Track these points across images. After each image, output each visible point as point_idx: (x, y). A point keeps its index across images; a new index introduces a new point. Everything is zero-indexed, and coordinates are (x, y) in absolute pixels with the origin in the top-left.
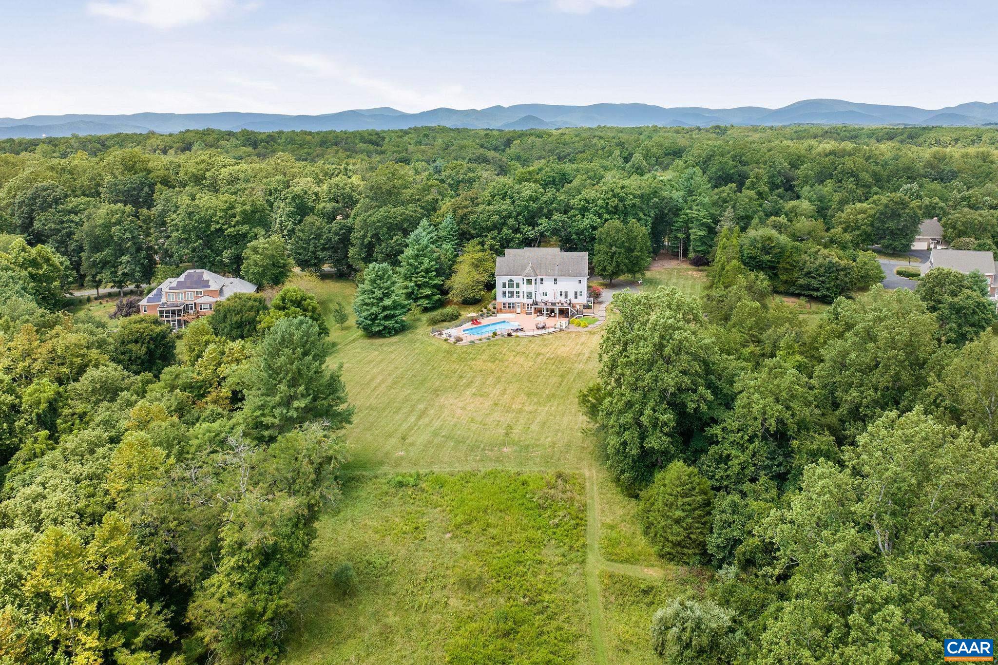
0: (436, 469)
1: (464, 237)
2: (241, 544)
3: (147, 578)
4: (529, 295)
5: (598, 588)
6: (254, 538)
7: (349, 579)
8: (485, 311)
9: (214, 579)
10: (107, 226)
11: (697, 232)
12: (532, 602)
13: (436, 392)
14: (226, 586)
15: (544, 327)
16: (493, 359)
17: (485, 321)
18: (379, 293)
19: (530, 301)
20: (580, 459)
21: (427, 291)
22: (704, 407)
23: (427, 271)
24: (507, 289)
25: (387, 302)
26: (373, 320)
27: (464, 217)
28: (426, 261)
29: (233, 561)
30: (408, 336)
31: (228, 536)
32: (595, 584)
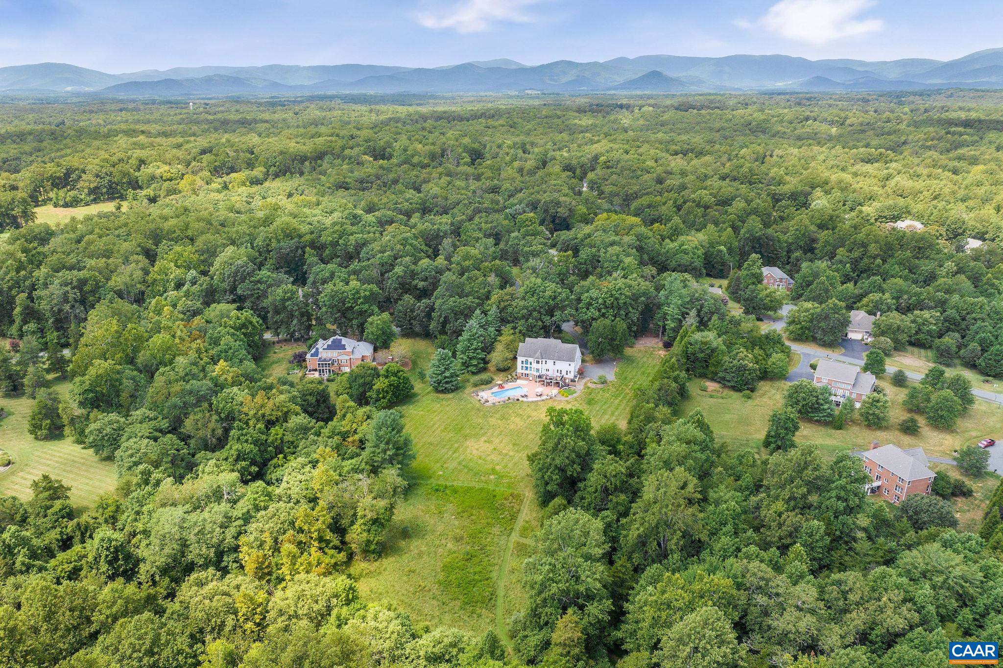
0: (455, 484)
1: (504, 321)
2: (365, 516)
3: (331, 524)
4: (538, 370)
5: (512, 547)
6: (370, 515)
7: (408, 531)
8: (510, 377)
9: (355, 527)
10: (284, 300)
11: (671, 324)
12: (481, 549)
13: (466, 437)
14: (359, 530)
15: (541, 395)
16: (503, 418)
17: (507, 386)
18: (442, 368)
19: (538, 374)
20: (527, 486)
21: (475, 362)
22: (575, 475)
23: (476, 349)
24: (524, 365)
25: (447, 374)
26: (439, 383)
27: (505, 308)
28: (475, 343)
29: (362, 521)
30: (460, 394)
31: (360, 513)
32: (511, 545)
